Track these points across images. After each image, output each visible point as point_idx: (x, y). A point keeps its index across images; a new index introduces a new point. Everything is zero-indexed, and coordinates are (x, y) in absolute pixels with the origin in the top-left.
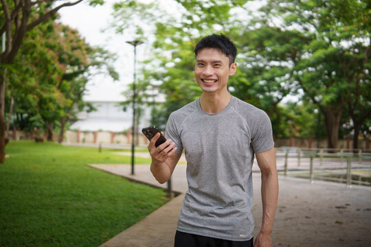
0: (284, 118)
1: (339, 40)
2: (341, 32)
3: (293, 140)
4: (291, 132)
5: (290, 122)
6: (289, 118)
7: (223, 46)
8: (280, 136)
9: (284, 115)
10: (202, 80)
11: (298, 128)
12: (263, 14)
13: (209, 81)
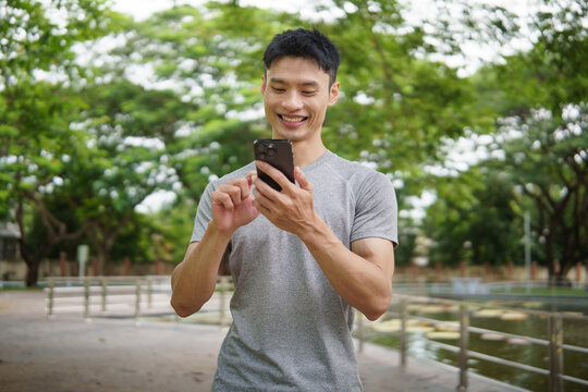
0: (145, 230)
1: (241, 108)
2: (247, 96)
3: (162, 266)
4: (156, 252)
5: (157, 238)
6: (154, 231)
7: (321, 54)
8: (139, 259)
9: (147, 225)
10: (280, 116)
11: (169, 245)
12: (118, 58)
13: (294, 120)
